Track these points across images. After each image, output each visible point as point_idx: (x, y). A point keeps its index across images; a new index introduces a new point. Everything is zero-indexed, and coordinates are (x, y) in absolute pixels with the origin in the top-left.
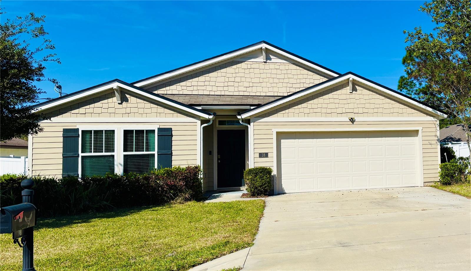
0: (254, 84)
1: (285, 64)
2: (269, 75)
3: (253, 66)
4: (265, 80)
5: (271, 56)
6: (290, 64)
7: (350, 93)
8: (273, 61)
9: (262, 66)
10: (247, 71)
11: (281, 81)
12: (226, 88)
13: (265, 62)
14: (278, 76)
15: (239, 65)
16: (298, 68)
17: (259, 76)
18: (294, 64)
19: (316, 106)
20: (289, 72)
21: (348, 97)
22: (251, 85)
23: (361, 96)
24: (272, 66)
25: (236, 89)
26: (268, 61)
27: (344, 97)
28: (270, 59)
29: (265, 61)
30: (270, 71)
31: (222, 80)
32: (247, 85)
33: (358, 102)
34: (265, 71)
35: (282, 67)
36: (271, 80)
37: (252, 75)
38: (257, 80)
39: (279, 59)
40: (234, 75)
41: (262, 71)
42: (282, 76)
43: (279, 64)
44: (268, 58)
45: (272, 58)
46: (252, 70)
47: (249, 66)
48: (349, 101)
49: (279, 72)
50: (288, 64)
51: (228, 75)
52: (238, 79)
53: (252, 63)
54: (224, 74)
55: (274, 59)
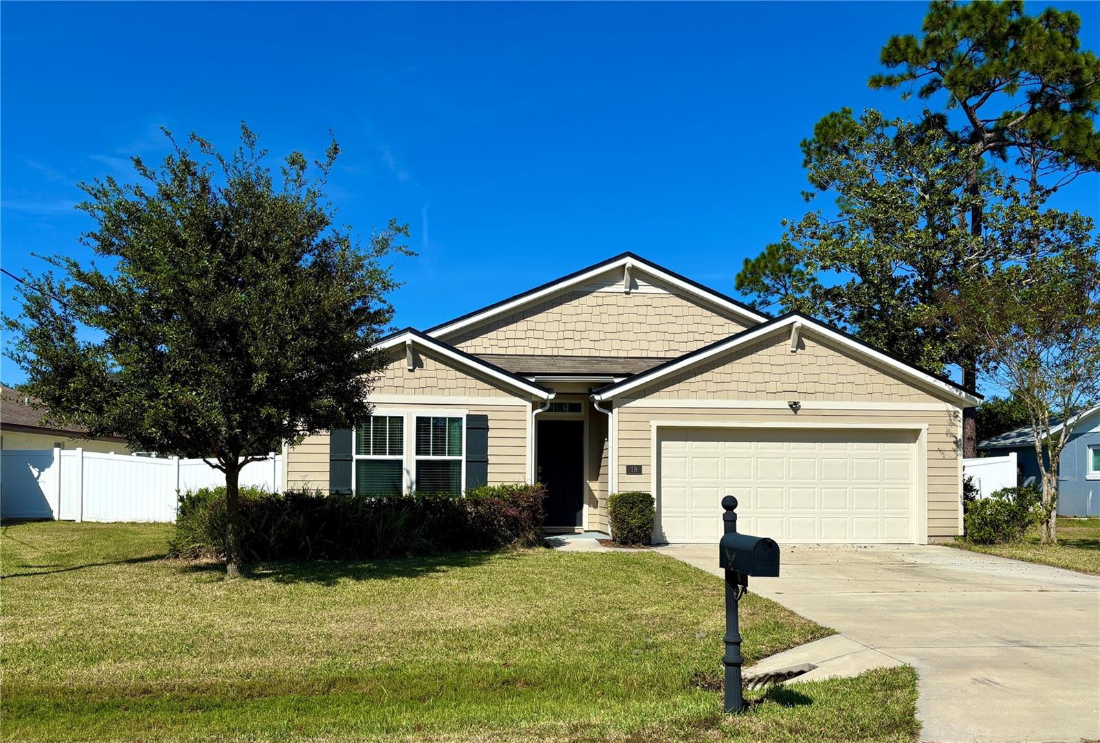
0: (608, 336)
1: (662, 296)
2: (634, 318)
3: (607, 301)
4: (627, 327)
5: (637, 281)
6: (671, 295)
7: (792, 351)
8: (641, 289)
9: (622, 300)
10: (596, 310)
11: (655, 328)
12: (560, 344)
13: (627, 293)
14: (651, 320)
15: (582, 300)
16: (685, 303)
17: (615, 319)
18: (677, 295)
19: (728, 378)
20: (669, 310)
21: (788, 359)
22: (603, 336)
23: (813, 359)
24: (639, 300)
25: (577, 345)
26: (633, 291)
27: (780, 360)
28: (636, 287)
29: (628, 290)
30: (635, 310)
31: (555, 326)
32: (595, 336)
33: (807, 370)
34: (627, 310)
35: (657, 302)
36: (637, 328)
37: (605, 318)
38: (612, 328)
39: (652, 287)
40: (574, 319)
41: (621, 310)
42: (656, 320)
43: (652, 296)
44: (633, 285)
45: (638, 284)
46: (604, 309)
47: (600, 301)
48: (789, 368)
49: (651, 311)
50: (668, 296)
51: (564, 318)
52: (580, 327)
53: (604, 295)
54: (558, 317)
55: (644, 287)
